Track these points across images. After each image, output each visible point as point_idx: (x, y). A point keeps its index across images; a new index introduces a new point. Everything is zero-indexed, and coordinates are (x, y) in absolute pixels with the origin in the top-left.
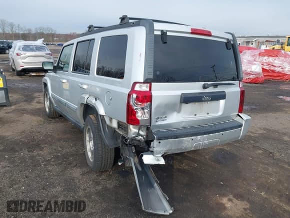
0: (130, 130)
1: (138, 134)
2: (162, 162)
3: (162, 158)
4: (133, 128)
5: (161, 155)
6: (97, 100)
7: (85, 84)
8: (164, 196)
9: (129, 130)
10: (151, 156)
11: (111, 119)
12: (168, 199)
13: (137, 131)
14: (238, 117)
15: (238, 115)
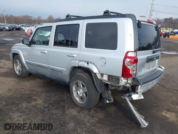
0: (122, 81)
1: (127, 83)
2: (142, 97)
3: (142, 95)
4: (124, 79)
5: (141, 94)
6: (89, 64)
7: (74, 54)
8: (141, 116)
9: (120, 81)
10: (136, 95)
11: (102, 75)
12: (144, 118)
13: (126, 81)
14: (160, 68)
15: (160, 67)
